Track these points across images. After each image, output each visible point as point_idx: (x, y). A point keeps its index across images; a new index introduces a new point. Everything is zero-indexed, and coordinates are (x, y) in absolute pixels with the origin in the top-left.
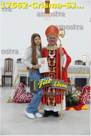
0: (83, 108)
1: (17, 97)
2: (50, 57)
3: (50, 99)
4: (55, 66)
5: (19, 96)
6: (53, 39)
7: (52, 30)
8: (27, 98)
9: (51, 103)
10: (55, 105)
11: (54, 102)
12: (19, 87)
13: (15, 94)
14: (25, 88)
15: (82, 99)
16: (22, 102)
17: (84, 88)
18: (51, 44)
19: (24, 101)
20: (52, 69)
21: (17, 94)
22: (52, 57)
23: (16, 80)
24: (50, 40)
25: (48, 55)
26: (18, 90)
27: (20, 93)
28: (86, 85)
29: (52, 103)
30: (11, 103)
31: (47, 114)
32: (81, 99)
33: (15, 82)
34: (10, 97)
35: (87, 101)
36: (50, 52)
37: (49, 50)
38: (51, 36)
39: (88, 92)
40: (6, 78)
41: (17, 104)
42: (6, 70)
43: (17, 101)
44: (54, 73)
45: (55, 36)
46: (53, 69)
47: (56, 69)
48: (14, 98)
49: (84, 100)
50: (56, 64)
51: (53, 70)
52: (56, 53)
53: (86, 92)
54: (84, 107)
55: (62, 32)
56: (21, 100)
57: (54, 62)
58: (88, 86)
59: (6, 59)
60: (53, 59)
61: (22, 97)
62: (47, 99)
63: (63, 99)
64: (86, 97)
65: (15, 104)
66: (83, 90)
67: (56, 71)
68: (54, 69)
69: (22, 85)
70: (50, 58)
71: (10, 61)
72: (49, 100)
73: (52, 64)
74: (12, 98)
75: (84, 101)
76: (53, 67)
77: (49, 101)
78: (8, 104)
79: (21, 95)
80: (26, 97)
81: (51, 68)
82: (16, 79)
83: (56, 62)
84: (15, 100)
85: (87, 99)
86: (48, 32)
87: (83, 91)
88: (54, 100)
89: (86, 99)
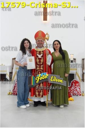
1: (15, 90)
7: (40, 34)
13: (13, 88)
15: (70, 92)
17: (71, 82)
21: (16, 88)
22: (40, 56)
23: (14, 77)
26: (16, 84)
28: (74, 80)
30: (11, 96)
33: (14, 78)
34: (10, 91)
35: (74, 93)
36: (38, 53)
37: (37, 51)
39: (75, 86)
43: (15, 93)
45: (42, 40)
46: (41, 67)
47: (43, 66)
48: (13, 91)
49: (72, 93)
50: (43, 62)
53: (73, 85)
54: (71, 98)
57: (42, 61)
59: (13, 59)
64: (73, 89)
65: (14, 96)
66: (71, 84)
72: (37, 92)
73: (40, 63)
76: (41, 65)
78: (8, 96)
81: (39, 66)
82: (14, 75)
83: (43, 60)
84: (14, 93)
85: (74, 91)
88: (42, 92)
89: (73, 91)
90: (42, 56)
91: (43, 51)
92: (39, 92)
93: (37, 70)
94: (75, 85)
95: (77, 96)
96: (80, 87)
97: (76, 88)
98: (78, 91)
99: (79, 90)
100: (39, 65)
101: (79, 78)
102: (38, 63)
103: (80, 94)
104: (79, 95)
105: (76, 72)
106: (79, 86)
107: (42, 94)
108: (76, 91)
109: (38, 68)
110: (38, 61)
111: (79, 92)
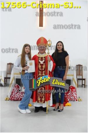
1: (13, 96)
3: (40, 97)
4: (44, 70)
5: (15, 95)
7: (42, 41)
8: (21, 97)
9: (41, 101)
10: (44, 102)
12: (15, 88)
13: (11, 93)
14: (20, 88)
15: (67, 97)
16: (17, 100)
18: (41, 52)
19: (19, 99)
21: (13, 94)
22: (42, 62)
25: (39, 61)
26: (14, 90)
27: (16, 92)
28: (70, 86)
30: (8, 101)
31: (38, 110)
35: (71, 99)
36: (40, 59)
37: (39, 57)
41: (13, 102)
43: (13, 99)
48: (11, 96)
49: (69, 98)
50: (45, 68)
51: (43, 73)
52: (45, 59)
53: (70, 91)
54: (68, 104)
55: (50, 43)
56: (17, 98)
57: (44, 67)
58: (72, 86)
60: (43, 65)
61: (17, 96)
62: (38, 97)
63: (50, 97)
64: (70, 95)
69: (17, 86)
70: (40, 64)
72: (39, 98)
73: (42, 69)
74: (9, 97)
76: (43, 71)
78: (6, 101)
79: (16, 94)
80: (20, 95)
82: (12, 81)
83: (45, 66)
85: (71, 97)
87: (67, 91)
88: (44, 98)
89: (70, 97)
90: (44, 62)
91: (45, 57)
92: (41, 98)
94: (72, 91)
95: (74, 102)
96: (77, 93)
97: (73, 93)
98: (74, 97)
99: (75, 95)
100: (41, 71)
102: (40, 69)
103: (77, 99)
104: (75, 100)
105: (73, 78)
107: (44, 99)
108: (73, 96)
109: (40, 74)
110: (40, 67)
111: (75, 97)
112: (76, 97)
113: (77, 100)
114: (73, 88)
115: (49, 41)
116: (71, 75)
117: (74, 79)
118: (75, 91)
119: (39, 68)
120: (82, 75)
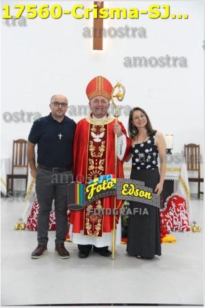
0: (164, 239)
1: (35, 219)
2: (95, 140)
3: (91, 223)
6: (100, 104)
7: (100, 86)
8: (54, 221)
9: (93, 231)
10: (100, 235)
11: (98, 228)
13: (30, 213)
15: (165, 222)
17: (168, 199)
20: (96, 164)
22: (97, 139)
24: (96, 104)
25: (90, 134)
28: (173, 194)
29: (95, 230)
32: (163, 221)
34: (21, 220)
35: (174, 226)
36: (93, 129)
37: (91, 125)
38: (98, 98)
39: (176, 208)
40: (15, 180)
42: (15, 164)
44: (101, 171)
45: (104, 98)
47: (105, 163)
49: (169, 224)
51: (98, 165)
52: (106, 132)
53: (172, 207)
54: (167, 238)
55: (120, 91)
57: (102, 149)
58: (176, 196)
59: (14, 142)
60: (99, 144)
62: (86, 222)
63: (117, 222)
64: (172, 217)
66: (166, 204)
67: (104, 168)
68: (100, 163)
70: (94, 142)
71: (24, 144)
72: (88, 223)
73: (97, 154)
75: (168, 227)
76: (99, 159)
77: (88, 227)
80: (52, 218)
81: (95, 162)
83: (105, 149)
85: (174, 221)
86: (91, 89)
87: (166, 207)
88: (99, 224)
89: (172, 222)
91: (105, 126)
93: (89, 172)
96: (189, 211)
97: (179, 212)
98: (183, 221)
99: (185, 218)
100: (94, 159)
101: (186, 190)
102: (92, 154)
103: (189, 227)
104: (186, 229)
105: (180, 177)
106: (186, 209)
107: (101, 227)
108: (180, 221)
109: (92, 167)
111: (185, 222)
112: (187, 221)
113: (188, 230)
114: (180, 200)
115: (118, 85)
116: (176, 170)
117: (182, 180)
118: (185, 207)
119: (89, 152)
120: (199, 170)
